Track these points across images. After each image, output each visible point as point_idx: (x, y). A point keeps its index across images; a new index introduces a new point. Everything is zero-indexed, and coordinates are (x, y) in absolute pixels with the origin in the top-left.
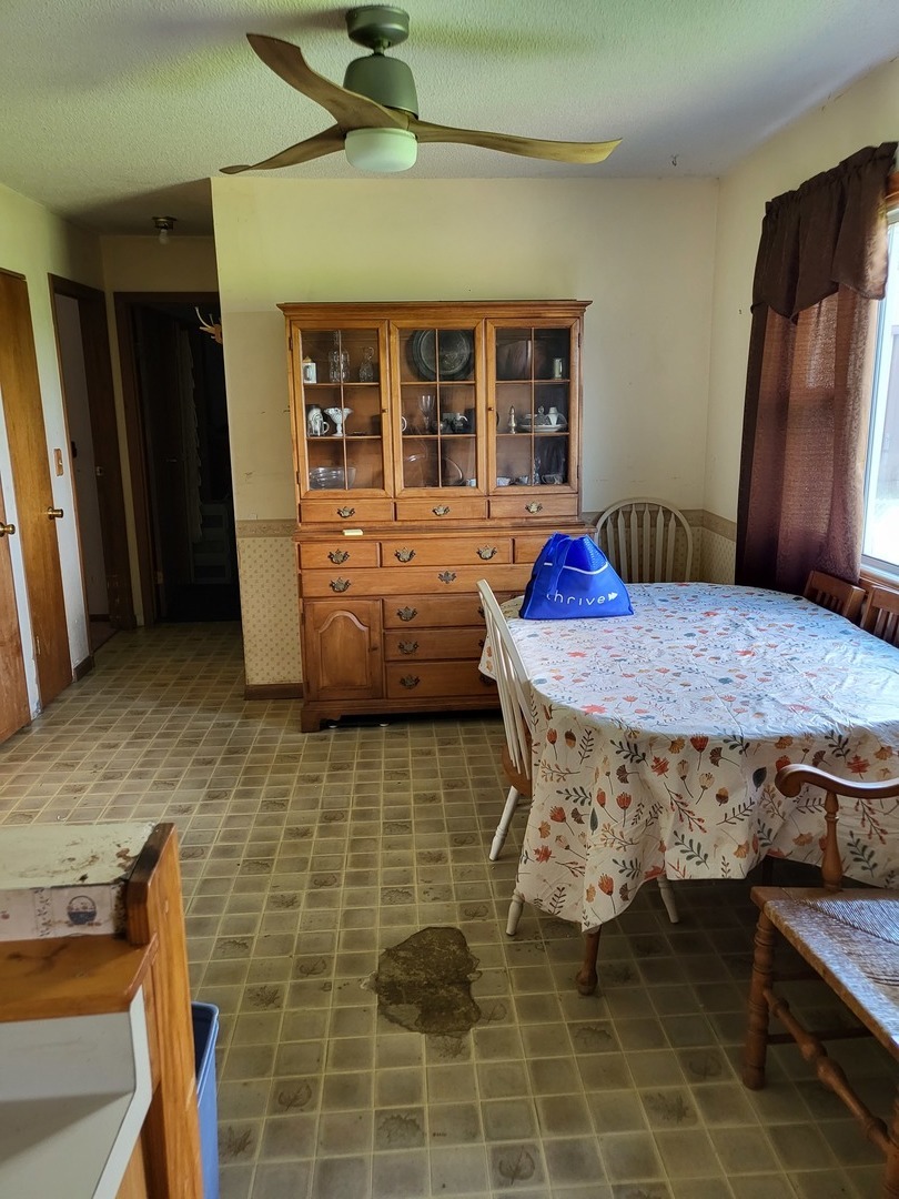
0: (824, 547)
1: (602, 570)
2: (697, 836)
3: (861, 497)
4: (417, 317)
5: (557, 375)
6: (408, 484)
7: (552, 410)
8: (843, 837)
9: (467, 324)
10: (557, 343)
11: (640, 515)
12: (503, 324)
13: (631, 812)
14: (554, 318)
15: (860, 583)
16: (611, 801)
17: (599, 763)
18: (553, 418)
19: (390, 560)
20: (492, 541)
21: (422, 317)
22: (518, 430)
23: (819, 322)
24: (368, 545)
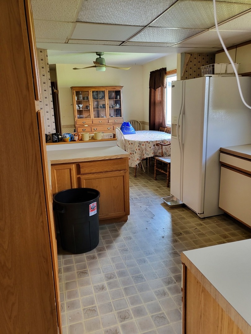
0: (162, 124)
1: (131, 127)
2: (148, 152)
3: (166, 115)
4: (95, 89)
5: (118, 98)
6: (95, 117)
7: (118, 104)
8: (164, 152)
9: (103, 90)
10: (118, 93)
11: (133, 122)
12: (109, 90)
13: (140, 151)
14: (118, 89)
15: (166, 128)
16: (138, 150)
17: (136, 146)
18: (118, 106)
19: (93, 130)
20: (110, 126)
21: (96, 89)
22: (112, 108)
23: (158, 90)
24: (89, 128)
